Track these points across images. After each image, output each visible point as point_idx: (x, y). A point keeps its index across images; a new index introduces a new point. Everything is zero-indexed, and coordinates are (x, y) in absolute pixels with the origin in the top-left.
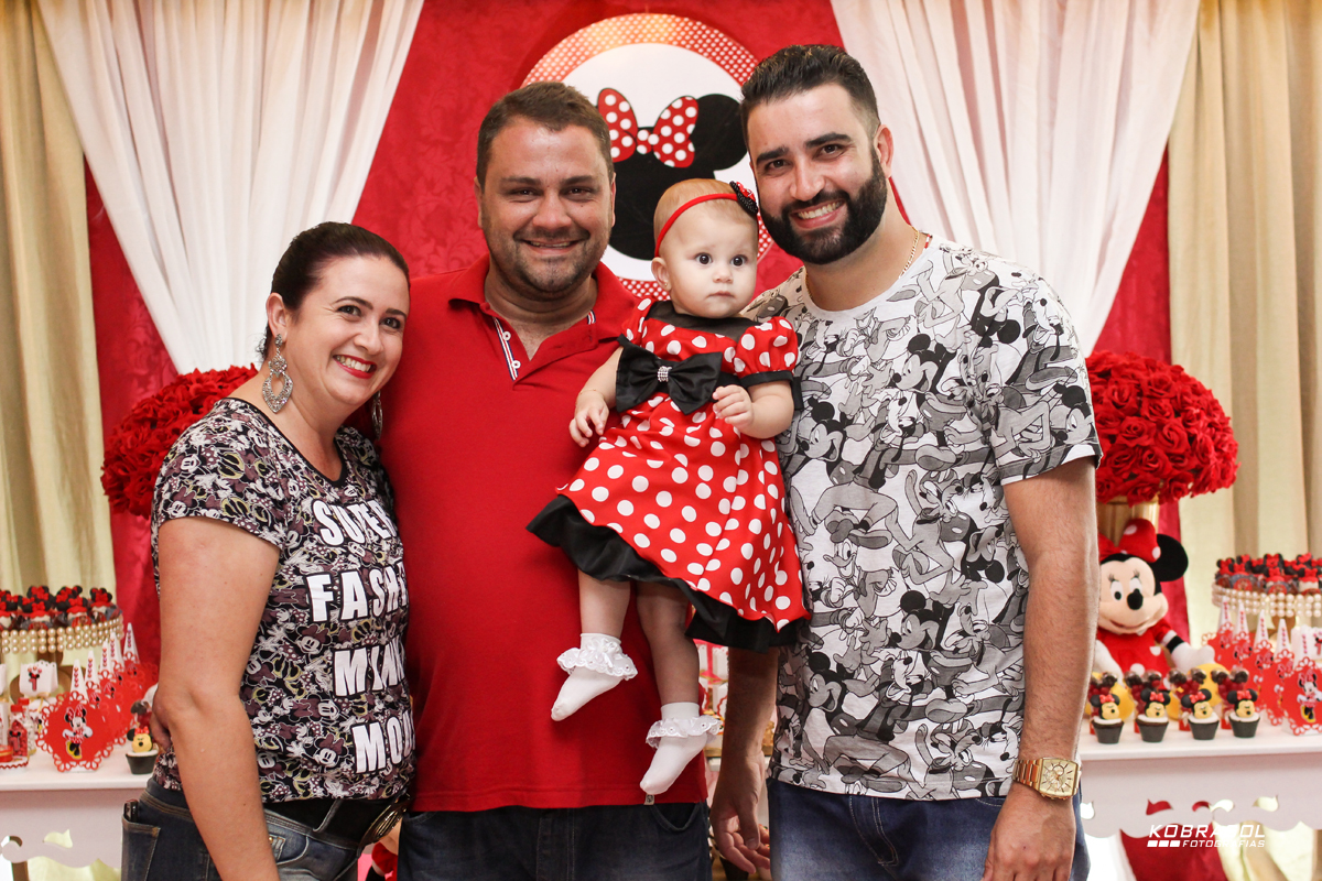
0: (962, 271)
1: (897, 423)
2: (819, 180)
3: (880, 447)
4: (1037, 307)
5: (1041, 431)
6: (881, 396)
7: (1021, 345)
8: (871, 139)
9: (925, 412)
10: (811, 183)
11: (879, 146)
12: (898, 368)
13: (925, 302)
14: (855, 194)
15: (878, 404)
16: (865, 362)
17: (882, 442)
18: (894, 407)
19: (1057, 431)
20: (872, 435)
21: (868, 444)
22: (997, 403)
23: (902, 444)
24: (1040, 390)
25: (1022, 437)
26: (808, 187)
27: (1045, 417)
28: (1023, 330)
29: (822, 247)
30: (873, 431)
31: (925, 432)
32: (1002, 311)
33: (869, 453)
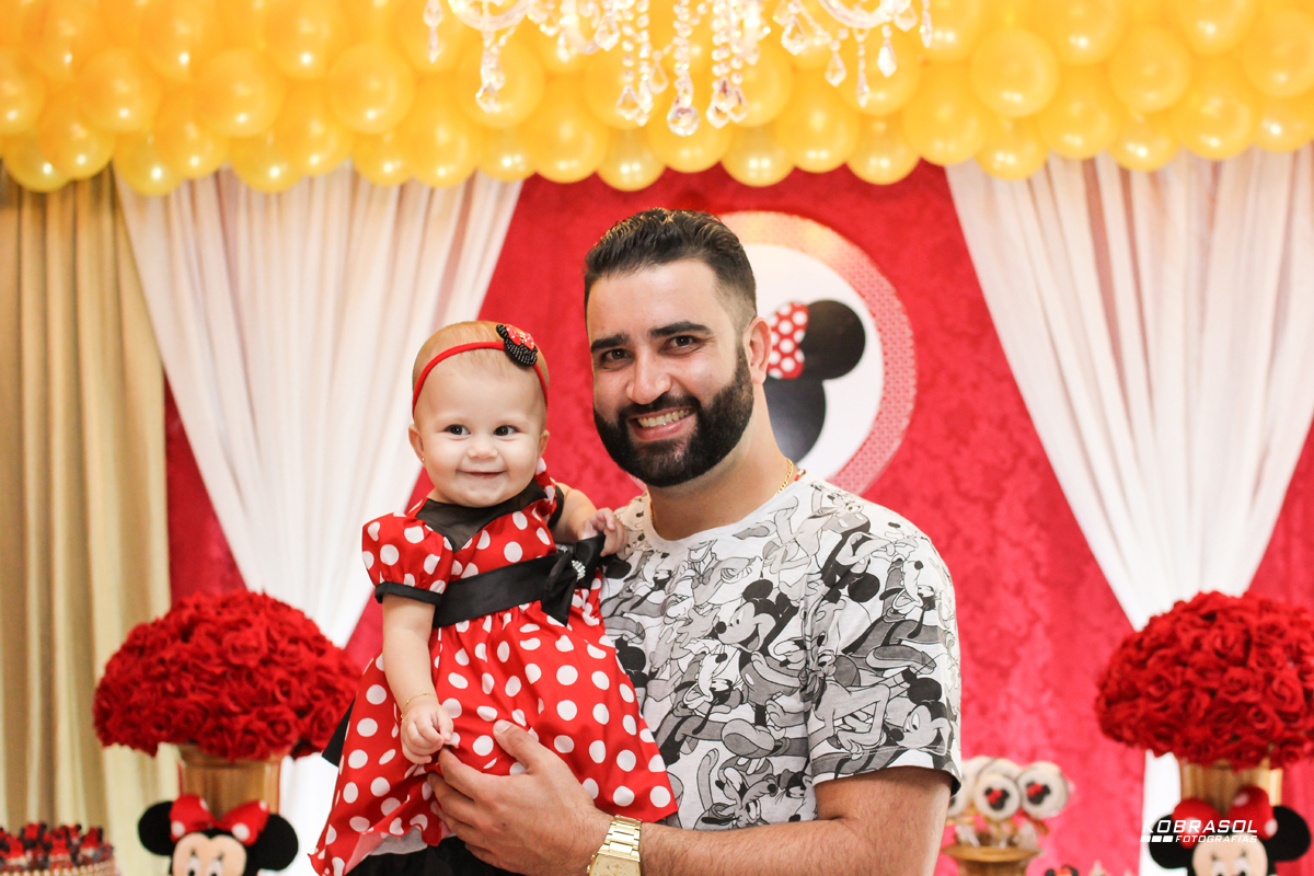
0: (829, 511)
1: (709, 684)
2: (664, 379)
3: (682, 712)
4: (908, 568)
5: (870, 721)
6: (696, 648)
7: (875, 607)
8: (740, 333)
9: (747, 676)
10: (652, 382)
11: (752, 344)
12: (725, 616)
13: (779, 544)
14: (707, 401)
15: (691, 657)
16: (689, 603)
17: (685, 706)
18: (709, 663)
19: (891, 728)
20: (674, 695)
21: (667, 705)
22: (825, 675)
23: (709, 713)
24: (884, 670)
25: (845, 723)
26: (647, 387)
27: (881, 706)
28: (882, 590)
29: (661, 464)
30: (676, 690)
31: (741, 703)
32: (862, 561)
33: (666, 717)
